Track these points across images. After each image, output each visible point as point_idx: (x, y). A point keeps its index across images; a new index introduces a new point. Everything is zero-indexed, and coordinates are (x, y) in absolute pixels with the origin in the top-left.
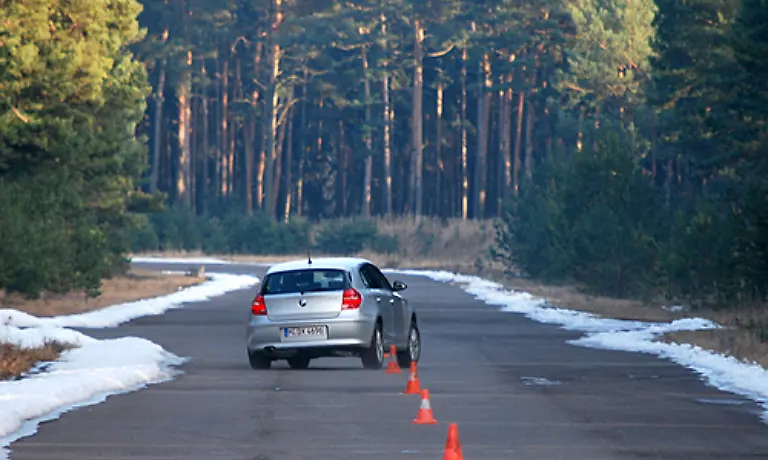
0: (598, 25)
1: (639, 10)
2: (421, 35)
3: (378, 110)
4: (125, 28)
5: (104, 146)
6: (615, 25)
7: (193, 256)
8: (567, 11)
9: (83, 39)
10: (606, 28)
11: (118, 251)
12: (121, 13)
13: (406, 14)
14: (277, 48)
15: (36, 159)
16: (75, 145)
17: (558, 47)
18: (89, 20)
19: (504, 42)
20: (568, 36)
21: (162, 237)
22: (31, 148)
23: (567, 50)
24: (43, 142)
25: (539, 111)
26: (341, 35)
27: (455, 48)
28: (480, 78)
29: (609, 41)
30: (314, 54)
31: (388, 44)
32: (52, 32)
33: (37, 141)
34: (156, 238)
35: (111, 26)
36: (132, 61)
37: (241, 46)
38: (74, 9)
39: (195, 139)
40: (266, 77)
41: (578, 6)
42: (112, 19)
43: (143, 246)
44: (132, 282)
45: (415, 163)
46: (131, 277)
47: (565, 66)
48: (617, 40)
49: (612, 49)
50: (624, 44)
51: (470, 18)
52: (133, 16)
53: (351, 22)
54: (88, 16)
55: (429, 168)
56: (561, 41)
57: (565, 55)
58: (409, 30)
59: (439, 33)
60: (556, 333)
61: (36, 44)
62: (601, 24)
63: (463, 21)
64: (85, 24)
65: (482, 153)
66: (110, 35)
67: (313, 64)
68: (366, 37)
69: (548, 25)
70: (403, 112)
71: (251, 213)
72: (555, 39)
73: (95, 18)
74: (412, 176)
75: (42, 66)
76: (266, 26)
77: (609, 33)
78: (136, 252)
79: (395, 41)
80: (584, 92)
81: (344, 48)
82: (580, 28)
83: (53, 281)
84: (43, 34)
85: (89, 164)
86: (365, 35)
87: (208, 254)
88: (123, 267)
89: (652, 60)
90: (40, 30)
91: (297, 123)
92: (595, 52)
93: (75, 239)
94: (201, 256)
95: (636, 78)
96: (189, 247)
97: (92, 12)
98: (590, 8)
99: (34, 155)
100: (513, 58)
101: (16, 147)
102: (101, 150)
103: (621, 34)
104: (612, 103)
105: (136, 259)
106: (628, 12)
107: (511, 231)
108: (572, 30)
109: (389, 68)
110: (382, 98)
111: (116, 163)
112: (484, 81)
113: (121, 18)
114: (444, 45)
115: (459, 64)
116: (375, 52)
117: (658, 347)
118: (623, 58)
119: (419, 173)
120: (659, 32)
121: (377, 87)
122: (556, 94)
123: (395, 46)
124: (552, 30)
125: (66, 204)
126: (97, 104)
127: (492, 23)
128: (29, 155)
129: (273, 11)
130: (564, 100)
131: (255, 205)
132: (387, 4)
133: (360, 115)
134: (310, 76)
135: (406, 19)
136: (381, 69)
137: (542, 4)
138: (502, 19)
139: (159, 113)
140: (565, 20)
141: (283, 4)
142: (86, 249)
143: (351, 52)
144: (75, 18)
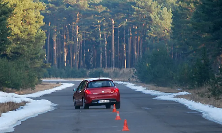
1: (168, 15)
2: (114, 22)
3: (103, 41)
4: (40, 22)
5: (35, 52)
6: (162, 19)
7: (57, 79)
8: (150, 15)
9: (29, 25)
11: (39, 78)
12: (39, 19)
13: (110, 17)
14: (78, 26)
15: (18, 56)
16: (28, 52)
17: (148, 25)
18: (31, 21)
19: (135, 24)
20: (150, 22)
21: (50, 74)
22: (17, 53)
23: (150, 25)
24: (20, 51)
25: (143, 41)
26: (94, 23)
27: (122, 26)
28: (128, 33)
29: (161, 23)
30: (87, 28)
32: (21, 24)
33: (18, 51)
34: (48, 75)
35: (36, 22)
36: (42, 30)
37: (69, 26)
38: (27, 18)
39: (58, 49)
40: (75, 34)
41: (152, 14)
42: (37, 20)
43: (45, 77)
44: (42, 86)
45: (113, 54)
46: (42, 84)
47: (150, 30)
48: (162, 22)
49: (161, 25)
50: (164, 24)
51: (126, 18)
52: (42, 19)
53: (96, 20)
54: (31, 20)
55: (117, 56)
56: (149, 23)
57: (149, 27)
58: (110, 21)
59: (118, 21)
60: (150, 96)
61: (18, 27)
62: (159, 19)
63: (124, 19)
64: (30, 22)
65: (129, 51)
66: (36, 24)
67: (87, 30)
69: (145, 19)
70: (109, 41)
71: (72, 68)
72: (147, 23)
73: (32, 20)
74: (112, 58)
75: (19, 32)
76: (75, 21)
78: (43, 78)
79: (107, 24)
80: (155, 36)
81: (94, 26)
82: (153, 20)
83: (23, 86)
84: (20, 24)
85: (32, 56)
86: (100, 23)
87: (61, 78)
88: (40, 82)
89: (171, 27)
90: (19, 23)
91: (83, 45)
92: (157, 26)
93: (28, 75)
94: (60, 79)
95: (168, 32)
96: (57, 77)
97: (31, 19)
98: (156, 15)
99: (18, 55)
100: (137, 28)
101: (13, 53)
102: (34, 53)
103: (164, 21)
104: (161, 39)
105: (44, 80)
106: (165, 15)
107: (137, 71)
108: (151, 20)
109: (106, 31)
110: (104, 38)
111: (38, 56)
112: (130, 33)
114: (120, 25)
115: (123, 29)
116: (102, 27)
117: (175, 99)
118: (164, 27)
119: (114, 57)
120: (173, 21)
121: (103, 36)
122: (148, 36)
123: (107, 25)
124: (146, 21)
125: (26, 67)
126: (33, 41)
127: (131, 19)
128: (17, 55)
129: (76, 17)
130: (150, 38)
131: (73, 66)
132: (105, 15)
133: (99, 43)
134: (86, 33)
135: (110, 19)
136: (104, 31)
137: (144, 14)
138: (134, 18)
139: (48, 43)
140: (150, 18)
141: (79, 16)
142: (31, 78)
143: (96, 27)
144: (27, 20)
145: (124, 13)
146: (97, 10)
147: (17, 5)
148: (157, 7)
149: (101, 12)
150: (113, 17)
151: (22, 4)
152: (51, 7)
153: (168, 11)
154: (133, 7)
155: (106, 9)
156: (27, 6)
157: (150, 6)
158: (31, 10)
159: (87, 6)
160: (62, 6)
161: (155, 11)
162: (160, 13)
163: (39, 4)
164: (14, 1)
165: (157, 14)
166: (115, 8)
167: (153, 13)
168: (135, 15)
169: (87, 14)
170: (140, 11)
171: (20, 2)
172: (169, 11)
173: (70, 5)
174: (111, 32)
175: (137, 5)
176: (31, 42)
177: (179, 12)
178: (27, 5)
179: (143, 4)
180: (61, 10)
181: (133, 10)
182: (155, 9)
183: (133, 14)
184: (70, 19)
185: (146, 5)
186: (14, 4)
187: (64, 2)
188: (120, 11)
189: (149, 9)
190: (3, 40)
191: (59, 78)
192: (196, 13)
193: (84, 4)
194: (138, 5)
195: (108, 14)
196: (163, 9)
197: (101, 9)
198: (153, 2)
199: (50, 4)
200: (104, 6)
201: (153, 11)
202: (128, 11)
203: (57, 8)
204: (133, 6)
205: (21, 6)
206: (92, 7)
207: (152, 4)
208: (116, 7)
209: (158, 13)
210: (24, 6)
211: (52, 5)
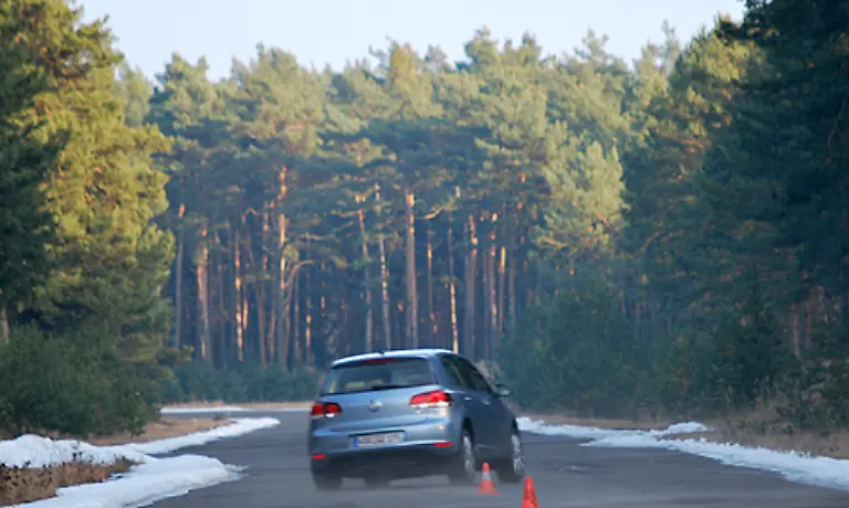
0: (570, 185)
1: (605, 170)
2: (411, 200)
3: (375, 268)
4: (153, 197)
5: (139, 304)
6: (584, 184)
7: (214, 406)
8: (542, 174)
9: (117, 207)
10: (577, 187)
11: (150, 401)
12: (150, 184)
13: (398, 182)
14: (282, 217)
15: (80, 316)
16: (115, 301)
17: (535, 207)
18: (121, 191)
19: (487, 204)
20: (542, 196)
21: (186, 390)
22: (77, 306)
23: (544, 209)
24: (87, 298)
25: (520, 265)
26: (340, 203)
27: (442, 212)
28: (465, 237)
29: (580, 199)
30: (316, 221)
31: (383, 210)
32: (88, 203)
33: (80, 299)
34: (181, 391)
35: (142, 195)
36: (156, 230)
37: (250, 217)
38: (107, 181)
39: (213, 302)
40: (274, 245)
41: (551, 169)
42: (142, 190)
43: (171, 399)
44: (163, 427)
45: (411, 314)
46: (164, 423)
47: (543, 224)
48: (587, 196)
49: (583, 206)
50: (593, 203)
51: (454, 183)
52: (161, 186)
53: (349, 193)
54: (120, 187)
55: (422, 320)
56: (537, 201)
57: (541, 214)
58: (400, 196)
59: (428, 197)
61: (76, 212)
62: (573, 185)
63: (448, 186)
64: (118, 194)
65: (470, 304)
66: (140, 203)
67: (316, 230)
68: (362, 205)
69: (525, 187)
70: (397, 269)
71: (264, 366)
72: (531, 200)
73: (126, 188)
74: (409, 327)
75: (82, 232)
76: (273, 196)
77: (580, 192)
78: (164, 403)
79: (387, 207)
80: (560, 245)
81: (343, 216)
82: (553, 189)
83: (99, 424)
84: (81, 204)
85: (126, 320)
86: (362, 202)
87: (227, 401)
88: (156, 417)
89: (623, 212)
90: (79, 203)
91: (302, 285)
92: (568, 210)
93: (116, 387)
94: (222, 405)
95: (607, 231)
96: (211, 398)
97: (124, 184)
98: (562, 171)
99: (78, 312)
100: (495, 217)
101: (60, 306)
102: (137, 307)
103: (591, 192)
104: (585, 255)
105: (165, 410)
106: (596, 172)
107: (502, 369)
108: (547, 191)
109: (385, 230)
110: (379, 258)
111: (149, 319)
112: (470, 239)
113: (150, 188)
114: (433, 209)
115: (446, 225)
116: (370, 217)
118: (593, 215)
119: (415, 324)
120: (627, 186)
121: (374, 249)
122: (534, 247)
123: (388, 211)
124: (529, 192)
125: (106, 357)
126: (131, 265)
127: (475, 187)
128: (73, 313)
129: (278, 184)
130: (542, 252)
131: (268, 360)
132: (380, 175)
133: (360, 274)
134: (312, 241)
135: (397, 187)
136: (377, 232)
137: (519, 169)
138: (484, 183)
139: (179, 280)
140: (540, 182)
141: (286, 178)
142: (126, 396)
143: (349, 219)
144: (108, 190)
145: (448, 166)
146: (352, 157)
147: (73, 136)
148: (567, 143)
149: (367, 166)
150: (410, 181)
151: (91, 129)
152: (185, 149)
153: (605, 157)
154: (480, 143)
155: (384, 152)
156: (109, 138)
157: (542, 139)
158: (120, 153)
159: (313, 142)
160: (224, 147)
161: (558, 157)
162: (578, 162)
163: (148, 132)
164: (59, 121)
165: (567, 166)
166: (416, 148)
167: (553, 164)
168: (489, 172)
169: (315, 172)
170: (504, 158)
171: (81, 124)
172: (608, 156)
173: (254, 142)
174: (403, 233)
175: (494, 136)
176: (125, 266)
177: (650, 156)
178: (108, 134)
179: (516, 134)
180: (224, 161)
181: (480, 156)
182: (558, 148)
183: (482, 168)
184: (257, 190)
185: (524, 137)
186: (60, 131)
187: (233, 132)
188: (434, 161)
189: (538, 149)
190: (30, 257)
191: (220, 402)
192: (714, 154)
193: (305, 137)
194: (499, 136)
195: (391, 170)
196: (589, 149)
197: (364, 154)
198: (551, 126)
199: (180, 139)
200: (375, 141)
201: (552, 158)
202: (461, 159)
203: (207, 152)
204: (481, 138)
205: (86, 137)
206: (331, 149)
207: (547, 131)
208: (422, 145)
209: (571, 165)
210: (96, 139)
211: (189, 142)
